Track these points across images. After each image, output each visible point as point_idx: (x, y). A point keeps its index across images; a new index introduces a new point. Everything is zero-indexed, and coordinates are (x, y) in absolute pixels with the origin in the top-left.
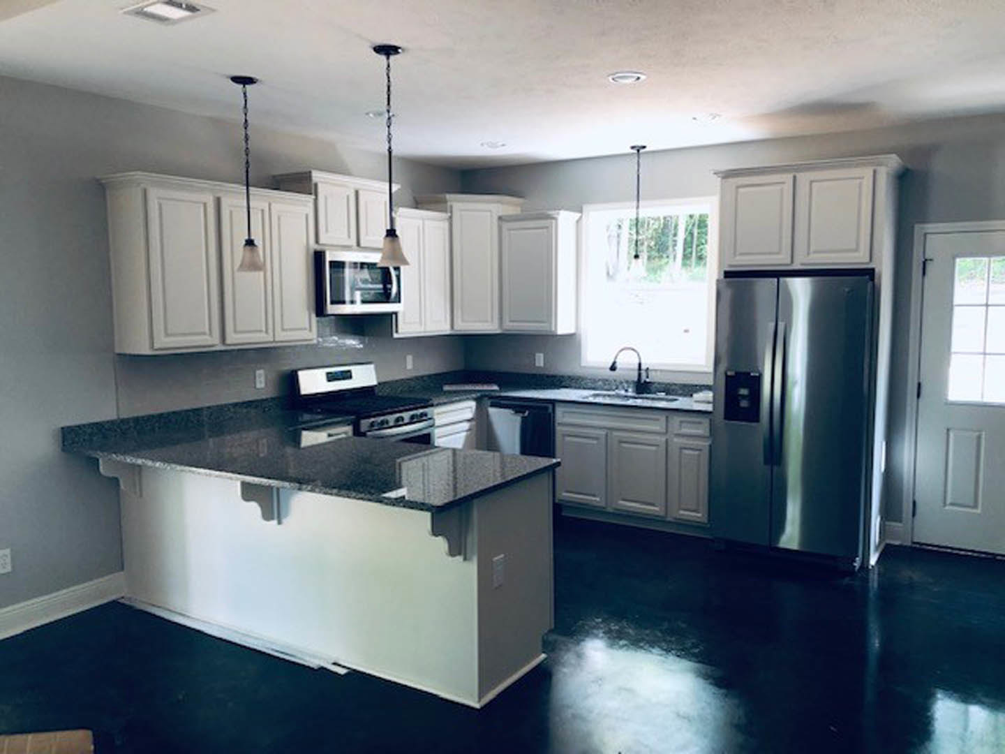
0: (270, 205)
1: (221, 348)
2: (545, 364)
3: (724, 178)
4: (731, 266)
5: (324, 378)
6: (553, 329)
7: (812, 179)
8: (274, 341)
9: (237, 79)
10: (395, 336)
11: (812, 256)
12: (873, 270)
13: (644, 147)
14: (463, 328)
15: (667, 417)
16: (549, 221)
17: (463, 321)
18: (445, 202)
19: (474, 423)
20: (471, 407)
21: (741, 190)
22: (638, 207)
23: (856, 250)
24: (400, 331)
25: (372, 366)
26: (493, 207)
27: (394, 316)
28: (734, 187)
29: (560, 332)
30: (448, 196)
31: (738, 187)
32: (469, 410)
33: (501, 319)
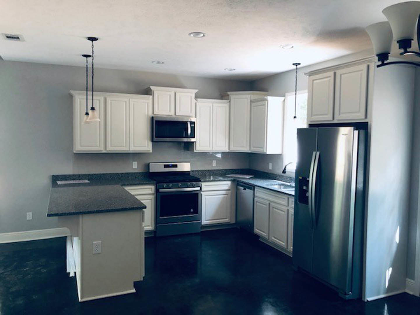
0: (129, 100)
1: (104, 152)
2: (272, 168)
3: (309, 76)
4: (311, 121)
5: (163, 166)
6: (265, 151)
7: (342, 73)
8: (129, 151)
9: (84, 56)
10: (195, 151)
11: (341, 115)
12: (367, 123)
13: (300, 64)
14: (234, 149)
15: (288, 198)
16: (264, 102)
17: (234, 147)
18: (228, 95)
19: (230, 192)
20: (228, 185)
21: (315, 82)
22: (296, 94)
23: (359, 112)
24: (197, 149)
25: (189, 164)
26: (248, 96)
27: (195, 143)
28: (312, 81)
29: (268, 153)
30: (229, 93)
31: (313, 80)
32: (227, 186)
33: (250, 146)
